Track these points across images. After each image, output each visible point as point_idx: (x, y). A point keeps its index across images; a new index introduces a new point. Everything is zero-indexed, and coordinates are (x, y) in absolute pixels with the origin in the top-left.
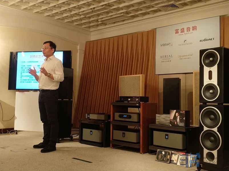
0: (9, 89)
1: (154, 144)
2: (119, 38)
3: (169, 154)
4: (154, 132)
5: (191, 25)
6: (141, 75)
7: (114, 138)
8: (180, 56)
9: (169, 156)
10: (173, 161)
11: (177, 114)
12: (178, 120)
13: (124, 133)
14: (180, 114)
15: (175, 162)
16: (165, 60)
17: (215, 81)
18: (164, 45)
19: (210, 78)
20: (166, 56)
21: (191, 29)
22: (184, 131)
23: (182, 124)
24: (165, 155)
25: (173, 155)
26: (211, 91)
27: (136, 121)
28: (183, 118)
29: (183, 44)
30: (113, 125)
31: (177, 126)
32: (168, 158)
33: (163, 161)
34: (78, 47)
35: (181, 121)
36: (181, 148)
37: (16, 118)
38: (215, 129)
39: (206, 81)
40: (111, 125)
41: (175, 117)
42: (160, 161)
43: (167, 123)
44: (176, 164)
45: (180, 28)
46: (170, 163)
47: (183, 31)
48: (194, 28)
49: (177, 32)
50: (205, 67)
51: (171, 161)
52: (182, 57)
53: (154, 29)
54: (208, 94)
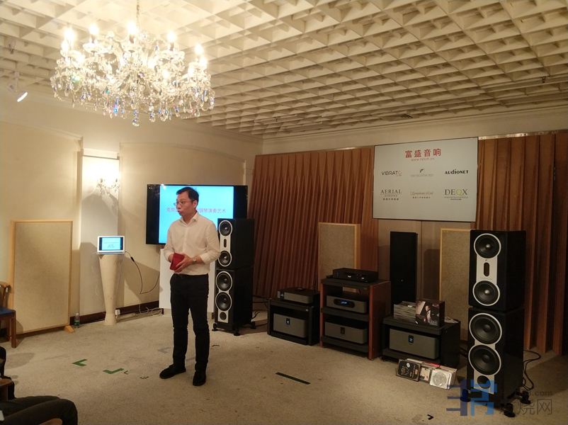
0: (148, 242)
1: (391, 347)
2: (312, 155)
3: (417, 367)
4: (391, 330)
5: (432, 147)
6: (355, 225)
7: (326, 334)
8: (414, 194)
9: (417, 370)
10: (424, 378)
11: (427, 307)
12: (429, 316)
13: (342, 329)
14: (431, 308)
15: (426, 379)
16: (388, 198)
17: (493, 278)
18: (387, 173)
19: (486, 272)
20: (390, 191)
21: (432, 153)
22: (438, 333)
23: (434, 323)
24: (411, 369)
25: (423, 369)
26: (487, 292)
27: (363, 312)
28: (435, 315)
29: (418, 176)
30: (323, 314)
31: (427, 324)
32: (416, 373)
33: (408, 377)
34: (245, 165)
35: (433, 317)
36: (433, 357)
37: (162, 290)
38: (492, 346)
39: (480, 277)
40: (321, 314)
41: (424, 312)
42: (403, 376)
43: (411, 317)
44: (428, 382)
45: (413, 148)
46: (419, 380)
47: (418, 154)
48: (437, 152)
49: (408, 155)
50: (479, 257)
51: (420, 378)
52: (416, 195)
53: (372, 146)
54: (483, 296)
